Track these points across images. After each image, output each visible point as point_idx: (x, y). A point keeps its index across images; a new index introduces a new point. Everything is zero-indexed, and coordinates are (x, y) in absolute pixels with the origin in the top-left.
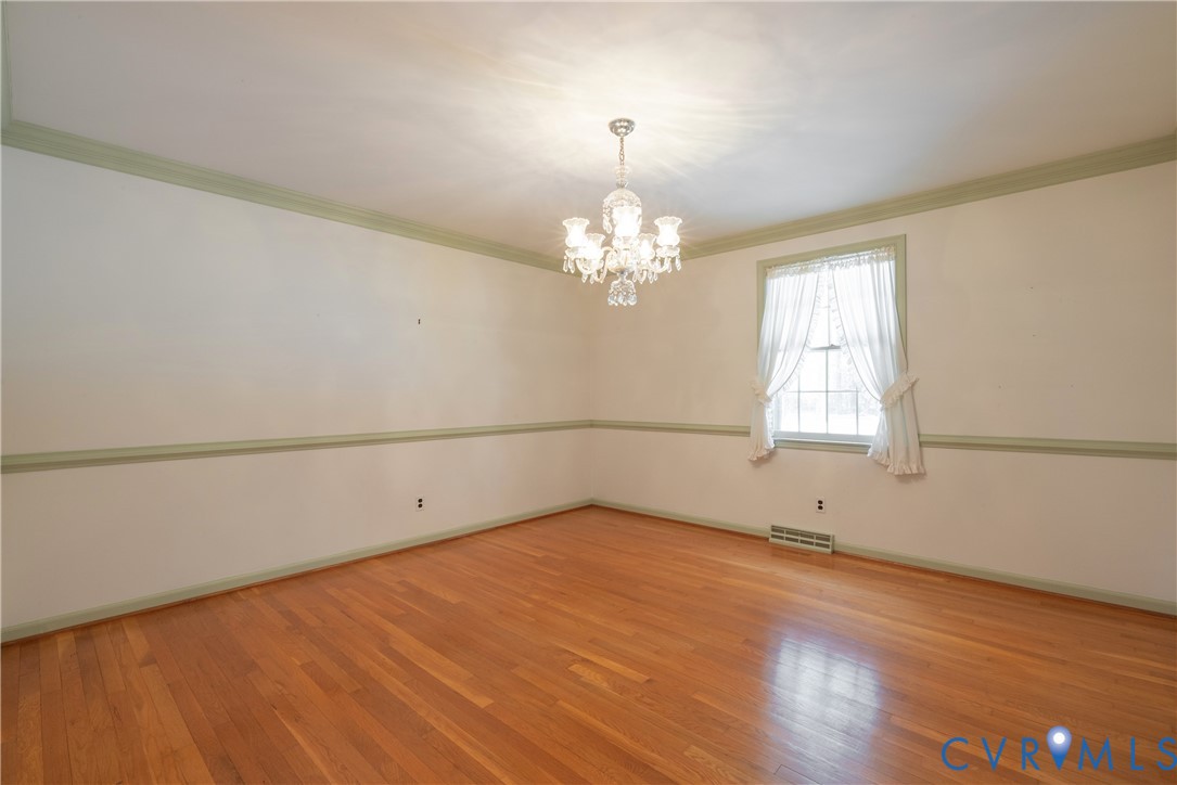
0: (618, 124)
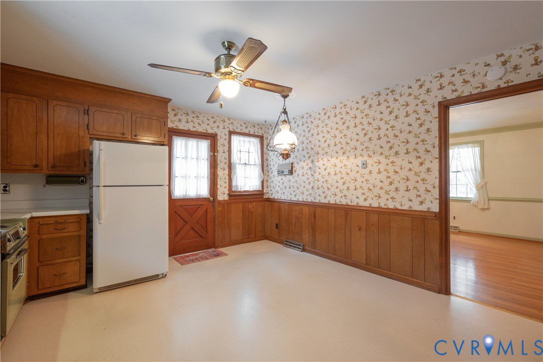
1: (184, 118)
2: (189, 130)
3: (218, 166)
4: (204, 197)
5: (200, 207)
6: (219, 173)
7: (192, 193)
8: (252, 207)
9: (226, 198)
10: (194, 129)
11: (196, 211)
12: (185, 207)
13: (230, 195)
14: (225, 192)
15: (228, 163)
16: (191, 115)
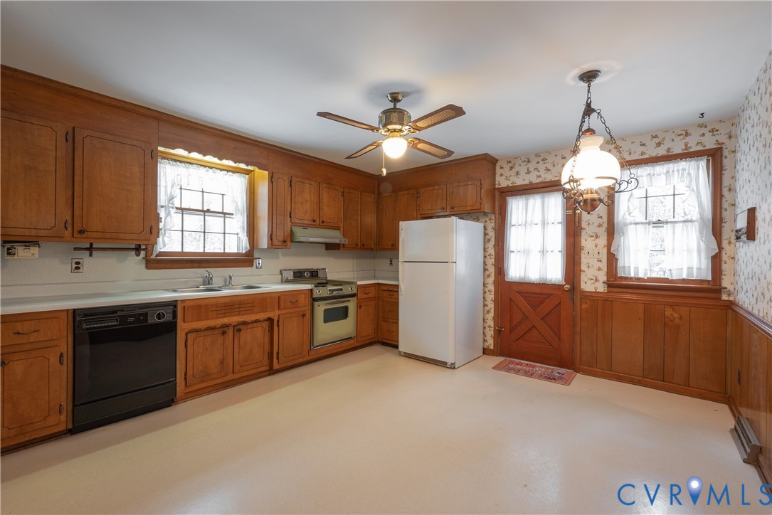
1: (523, 170)
2: (531, 183)
3: (583, 233)
4: (553, 282)
5: (549, 297)
6: (583, 243)
7: (534, 275)
8: (676, 315)
9: (601, 288)
10: (539, 180)
11: (542, 302)
12: (525, 295)
13: (610, 285)
14: (599, 278)
15: (605, 225)
16: (534, 161)
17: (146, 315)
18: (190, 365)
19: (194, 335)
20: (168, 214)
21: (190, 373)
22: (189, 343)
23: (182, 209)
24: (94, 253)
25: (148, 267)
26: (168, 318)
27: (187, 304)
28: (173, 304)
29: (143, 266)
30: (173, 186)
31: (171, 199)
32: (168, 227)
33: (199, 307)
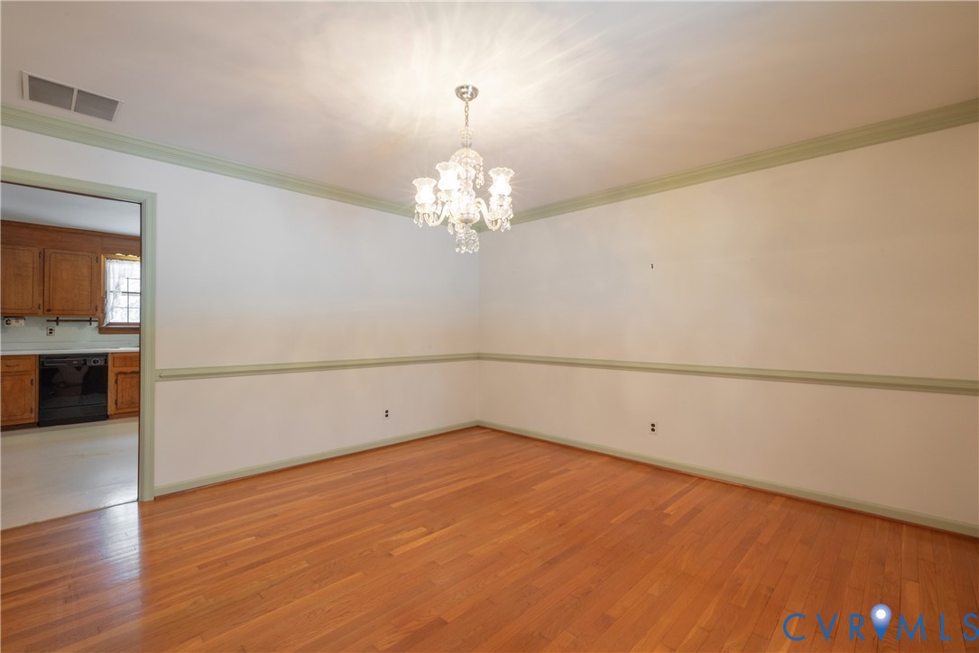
0: (463, 90)
17: (85, 361)
18: (120, 395)
19: (123, 376)
20: (115, 297)
21: (119, 401)
22: (119, 382)
23: (128, 293)
24: (60, 323)
25: (100, 333)
26: (101, 363)
27: (115, 355)
28: (105, 355)
29: (97, 332)
30: (119, 277)
31: (118, 286)
32: (115, 305)
33: (125, 358)
